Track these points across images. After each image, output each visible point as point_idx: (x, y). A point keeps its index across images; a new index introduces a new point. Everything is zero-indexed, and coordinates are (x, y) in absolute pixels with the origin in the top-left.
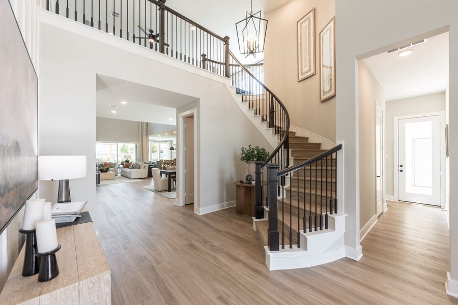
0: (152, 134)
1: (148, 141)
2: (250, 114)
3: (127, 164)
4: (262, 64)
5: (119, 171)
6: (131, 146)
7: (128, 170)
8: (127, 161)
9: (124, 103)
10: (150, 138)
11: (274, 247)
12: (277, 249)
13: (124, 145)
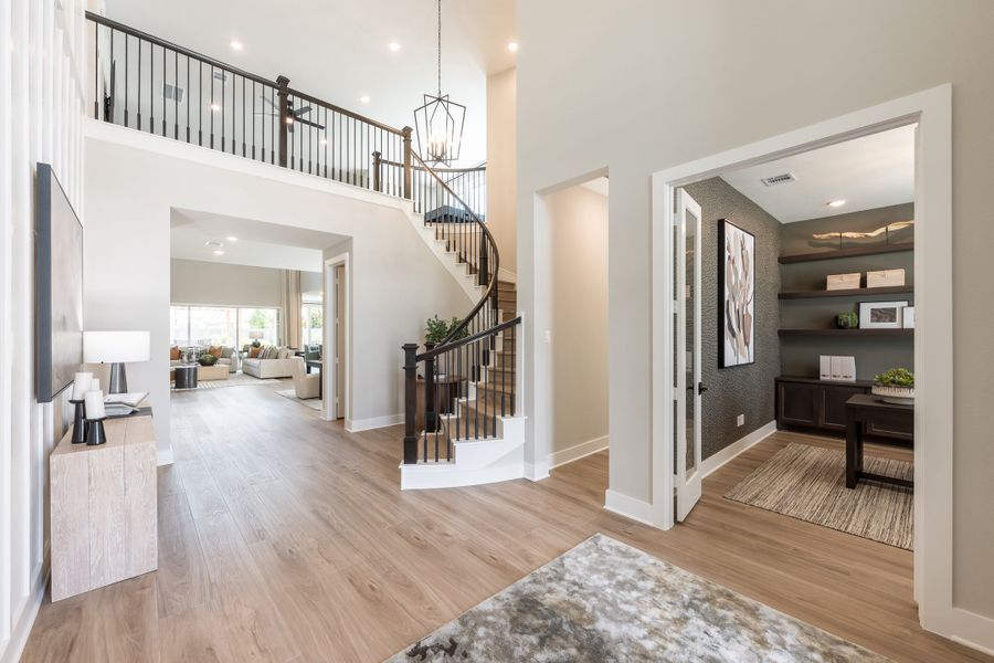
0: (306, 291)
1: (300, 303)
2: (450, 260)
3: (255, 351)
4: (484, 169)
5: (240, 364)
6: (270, 314)
7: (255, 362)
8: (256, 345)
9: (232, 239)
10: (306, 297)
11: (410, 457)
12: (415, 462)
13: (259, 313)
